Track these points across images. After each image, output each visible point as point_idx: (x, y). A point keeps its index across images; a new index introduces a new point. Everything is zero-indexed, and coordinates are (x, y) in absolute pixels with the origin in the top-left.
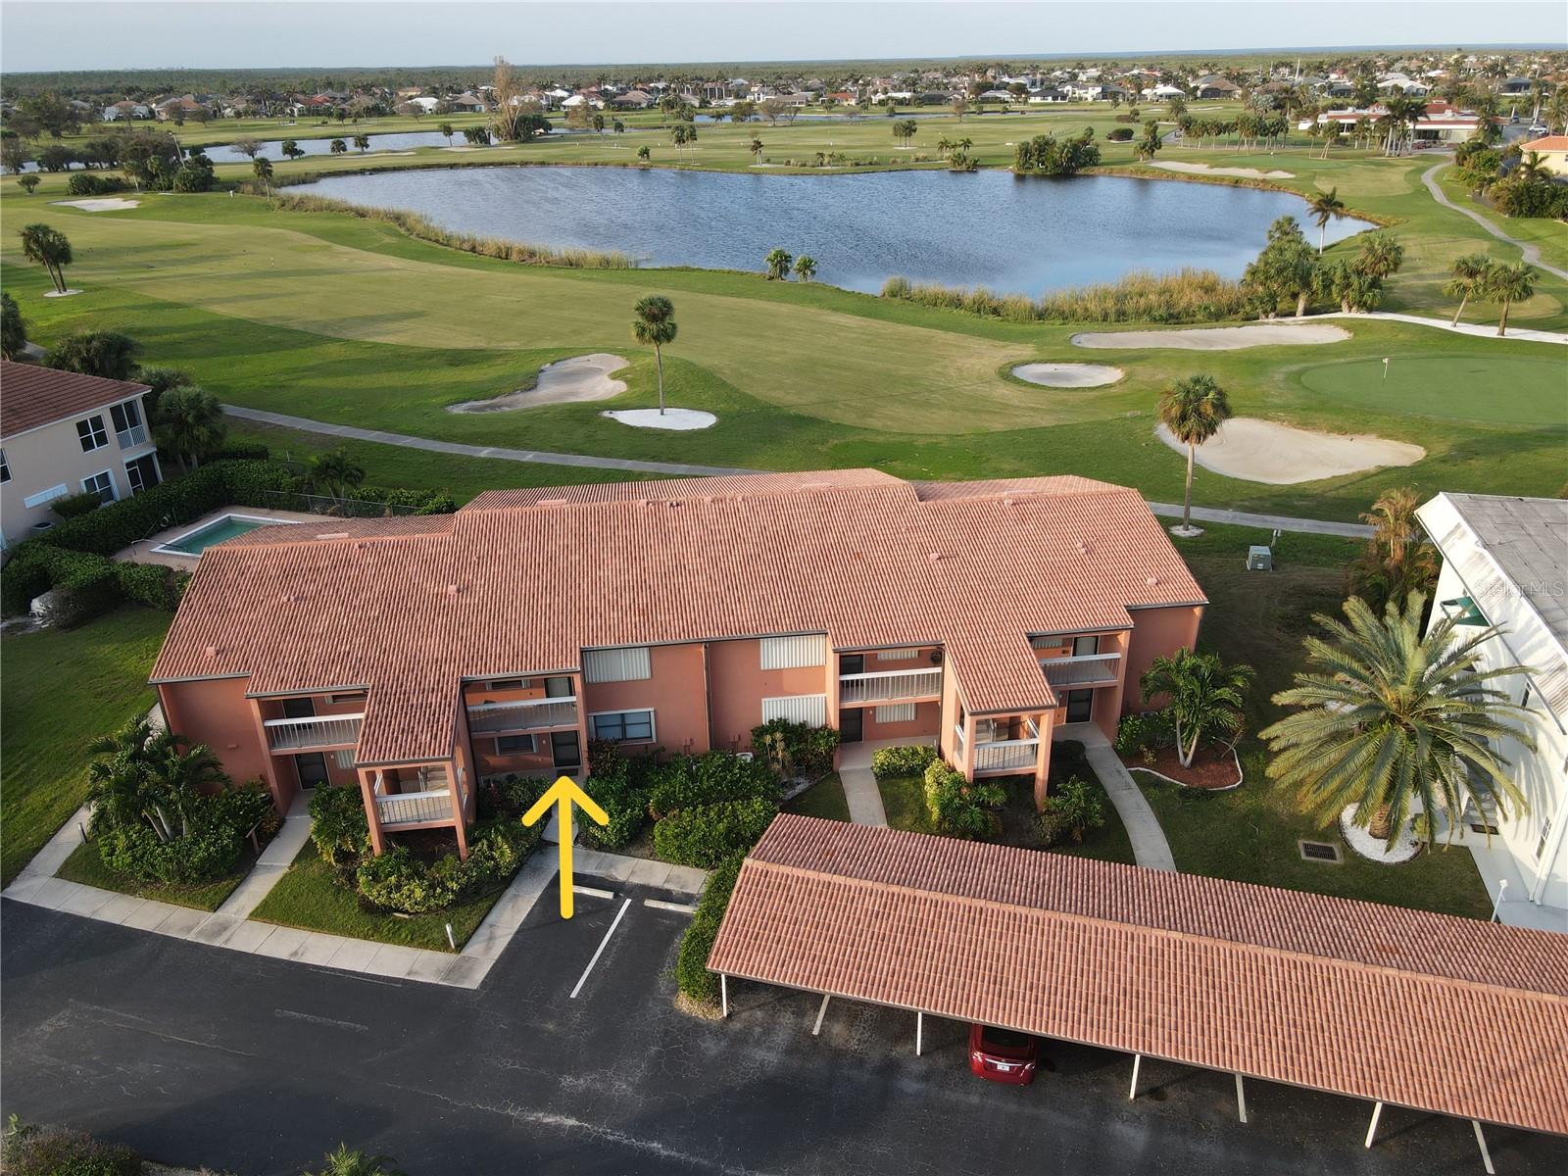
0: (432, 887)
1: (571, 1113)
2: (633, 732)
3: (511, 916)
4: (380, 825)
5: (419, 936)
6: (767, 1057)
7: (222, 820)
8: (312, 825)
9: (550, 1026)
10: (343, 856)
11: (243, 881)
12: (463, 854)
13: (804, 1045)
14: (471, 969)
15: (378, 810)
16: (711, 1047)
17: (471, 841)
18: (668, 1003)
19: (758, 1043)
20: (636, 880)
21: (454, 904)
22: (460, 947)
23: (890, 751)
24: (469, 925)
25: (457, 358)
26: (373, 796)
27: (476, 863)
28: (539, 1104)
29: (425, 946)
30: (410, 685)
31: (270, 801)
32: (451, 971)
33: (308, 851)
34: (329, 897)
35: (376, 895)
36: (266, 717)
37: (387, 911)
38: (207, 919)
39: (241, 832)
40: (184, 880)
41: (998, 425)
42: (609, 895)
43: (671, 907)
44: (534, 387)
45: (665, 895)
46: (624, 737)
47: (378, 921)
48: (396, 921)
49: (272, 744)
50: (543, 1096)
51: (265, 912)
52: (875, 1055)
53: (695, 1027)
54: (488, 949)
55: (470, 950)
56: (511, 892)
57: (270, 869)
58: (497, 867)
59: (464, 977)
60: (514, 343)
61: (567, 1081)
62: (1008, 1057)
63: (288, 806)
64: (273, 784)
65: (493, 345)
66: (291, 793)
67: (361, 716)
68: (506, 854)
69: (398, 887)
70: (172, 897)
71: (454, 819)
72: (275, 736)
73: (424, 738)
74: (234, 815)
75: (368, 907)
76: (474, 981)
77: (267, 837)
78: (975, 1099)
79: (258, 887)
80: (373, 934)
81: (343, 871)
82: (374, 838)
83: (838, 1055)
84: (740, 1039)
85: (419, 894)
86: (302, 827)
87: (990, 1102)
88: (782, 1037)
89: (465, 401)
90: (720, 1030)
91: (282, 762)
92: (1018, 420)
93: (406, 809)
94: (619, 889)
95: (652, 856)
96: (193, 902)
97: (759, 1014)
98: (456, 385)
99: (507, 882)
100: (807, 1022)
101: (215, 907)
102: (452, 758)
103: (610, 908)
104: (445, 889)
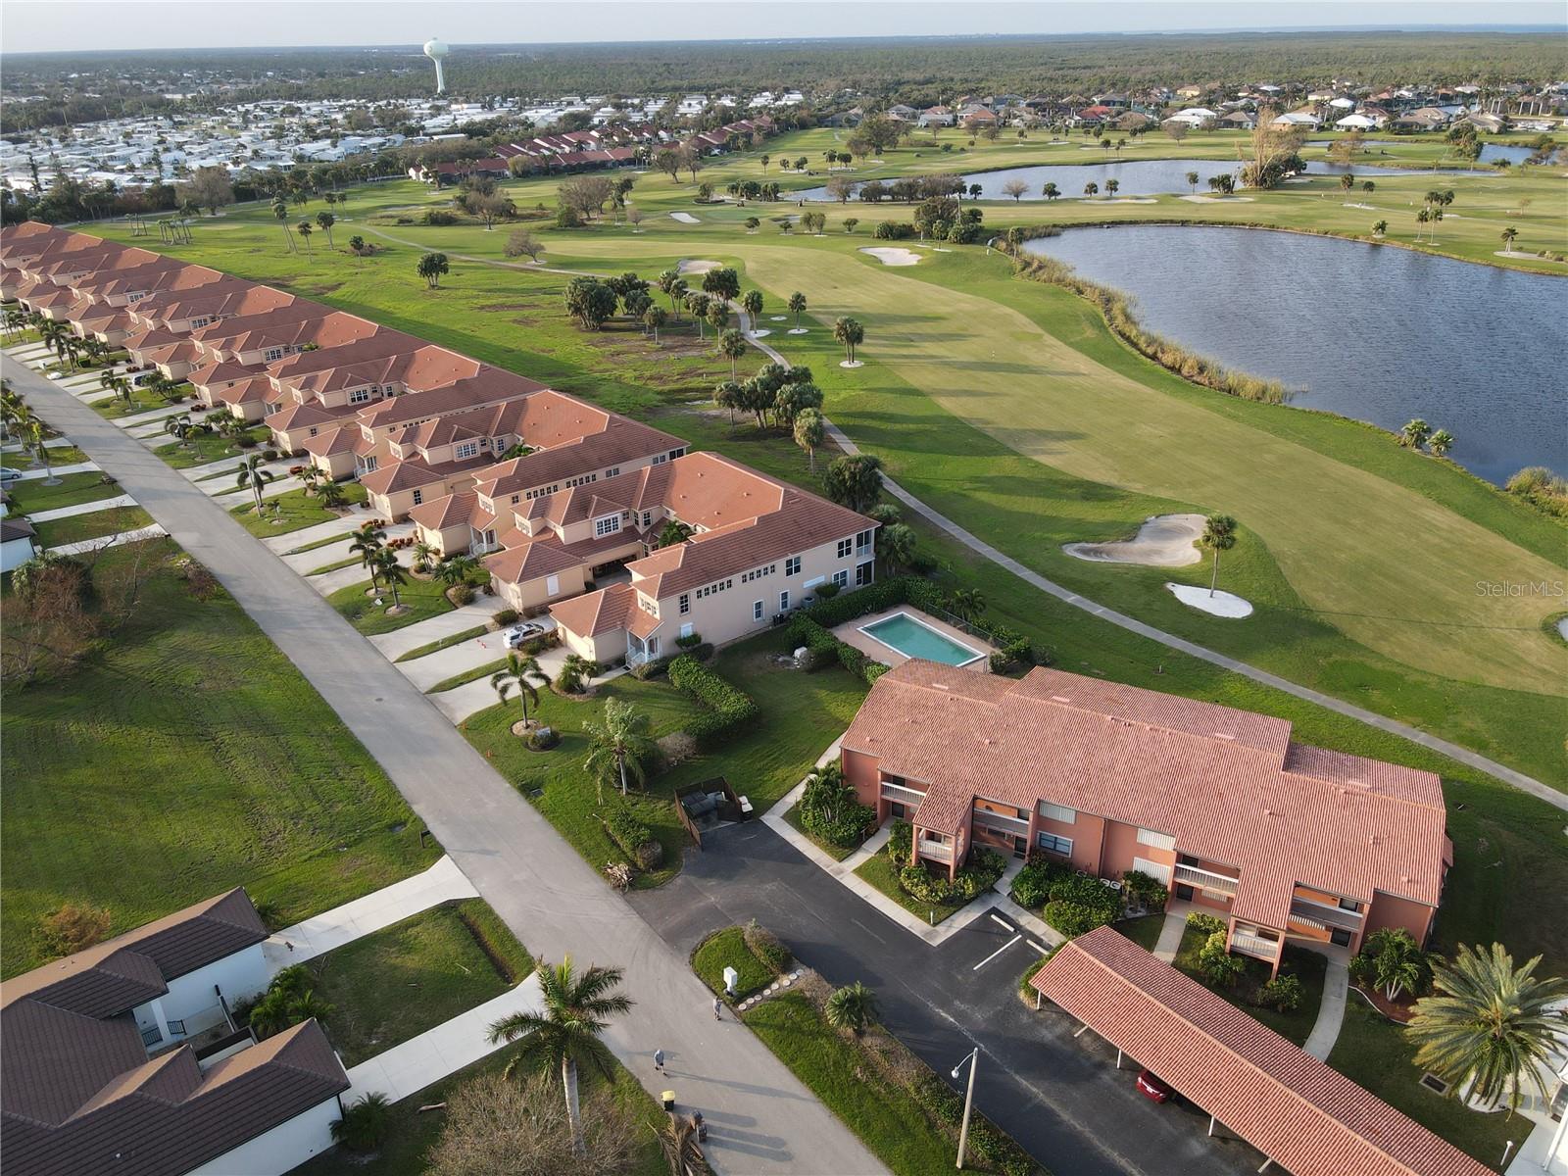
0: (932, 891)
1: (952, 1017)
2: (1059, 847)
3: (964, 919)
4: (918, 852)
5: (918, 910)
6: (1047, 1035)
7: (852, 821)
8: (890, 839)
9: (960, 977)
10: (899, 859)
11: (854, 852)
12: (951, 881)
13: (1067, 1038)
14: (935, 937)
15: (919, 844)
16: (1025, 1019)
17: (956, 877)
18: (1015, 991)
19: (1046, 1028)
20: (1029, 928)
21: (939, 903)
22: (935, 925)
23: (1198, 916)
24: (943, 916)
25: (1092, 492)
26: (918, 838)
27: (955, 887)
28: (942, 1008)
29: (920, 917)
30: (949, 790)
31: (875, 817)
32: (927, 934)
33: (884, 850)
34: (887, 876)
35: (907, 885)
36: (883, 780)
37: (909, 894)
38: (836, 865)
39: (859, 829)
40: (831, 842)
41: (1496, 679)
42: (1012, 929)
43: (1038, 948)
44: (1132, 539)
45: (1039, 941)
46: (1055, 849)
47: (904, 897)
48: (912, 900)
49: (882, 793)
50: (945, 1004)
51: (859, 871)
52: (1098, 1058)
53: (1022, 1007)
54: (946, 931)
55: (939, 928)
56: (967, 908)
57: (867, 851)
58: (964, 894)
59: (932, 939)
60: (1139, 486)
61: (957, 1003)
62: (1153, 1087)
63: (882, 822)
64: (878, 811)
65: (1123, 484)
66: (885, 817)
67: (925, 794)
68: (970, 889)
69: (917, 885)
70: (825, 848)
71: (950, 862)
72: (885, 789)
73: (947, 821)
74: (858, 821)
75: (902, 888)
76: (936, 942)
77: (869, 835)
78: (1132, 1098)
79: (860, 858)
80: (901, 902)
81: (897, 866)
82: (913, 857)
83: (1081, 1049)
84: (1039, 1022)
85: (925, 892)
86: (885, 836)
87: (1139, 1103)
88: (1059, 1030)
89: (1079, 541)
90: (1032, 1014)
91: (885, 802)
92: (1519, 679)
93: (931, 848)
94: (1018, 928)
95: (1042, 918)
96: (832, 853)
97: (1054, 1015)
98: (1079, 522)
99: (968, 902)
100: (1074, 1030)
101: (841, 861)
102: (957, 835)
103: (1008, 936)
104: (937, 894)
